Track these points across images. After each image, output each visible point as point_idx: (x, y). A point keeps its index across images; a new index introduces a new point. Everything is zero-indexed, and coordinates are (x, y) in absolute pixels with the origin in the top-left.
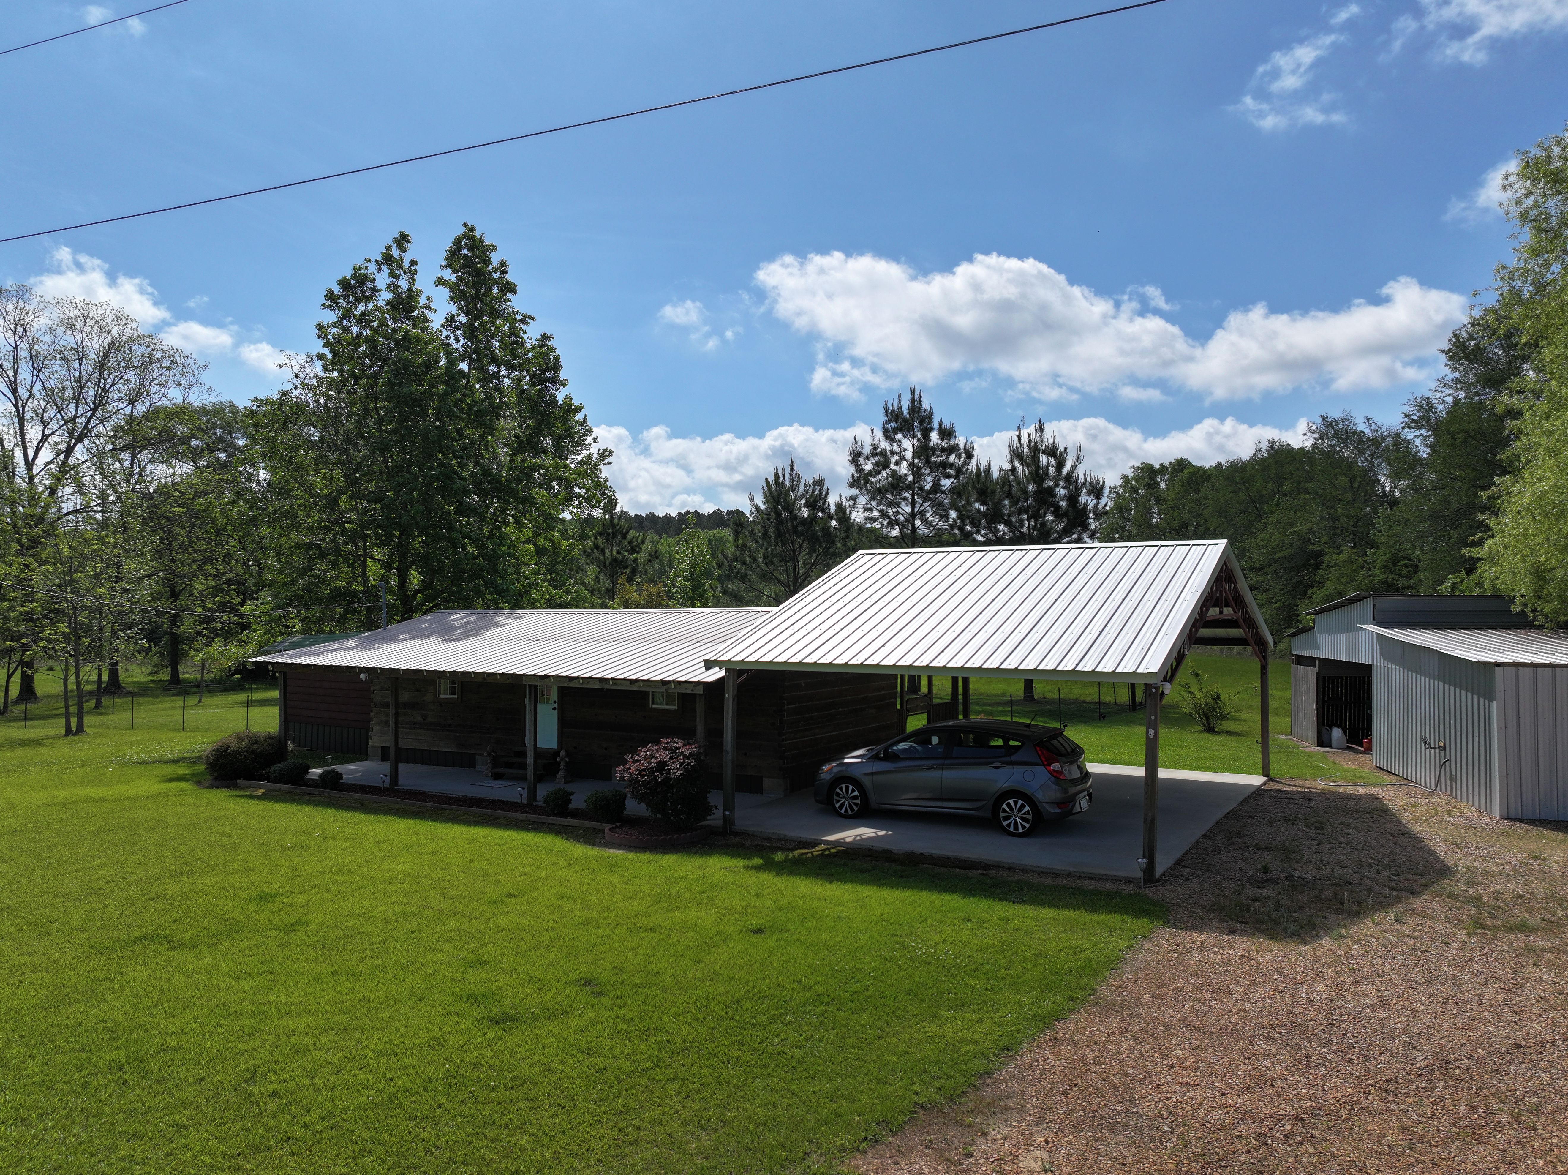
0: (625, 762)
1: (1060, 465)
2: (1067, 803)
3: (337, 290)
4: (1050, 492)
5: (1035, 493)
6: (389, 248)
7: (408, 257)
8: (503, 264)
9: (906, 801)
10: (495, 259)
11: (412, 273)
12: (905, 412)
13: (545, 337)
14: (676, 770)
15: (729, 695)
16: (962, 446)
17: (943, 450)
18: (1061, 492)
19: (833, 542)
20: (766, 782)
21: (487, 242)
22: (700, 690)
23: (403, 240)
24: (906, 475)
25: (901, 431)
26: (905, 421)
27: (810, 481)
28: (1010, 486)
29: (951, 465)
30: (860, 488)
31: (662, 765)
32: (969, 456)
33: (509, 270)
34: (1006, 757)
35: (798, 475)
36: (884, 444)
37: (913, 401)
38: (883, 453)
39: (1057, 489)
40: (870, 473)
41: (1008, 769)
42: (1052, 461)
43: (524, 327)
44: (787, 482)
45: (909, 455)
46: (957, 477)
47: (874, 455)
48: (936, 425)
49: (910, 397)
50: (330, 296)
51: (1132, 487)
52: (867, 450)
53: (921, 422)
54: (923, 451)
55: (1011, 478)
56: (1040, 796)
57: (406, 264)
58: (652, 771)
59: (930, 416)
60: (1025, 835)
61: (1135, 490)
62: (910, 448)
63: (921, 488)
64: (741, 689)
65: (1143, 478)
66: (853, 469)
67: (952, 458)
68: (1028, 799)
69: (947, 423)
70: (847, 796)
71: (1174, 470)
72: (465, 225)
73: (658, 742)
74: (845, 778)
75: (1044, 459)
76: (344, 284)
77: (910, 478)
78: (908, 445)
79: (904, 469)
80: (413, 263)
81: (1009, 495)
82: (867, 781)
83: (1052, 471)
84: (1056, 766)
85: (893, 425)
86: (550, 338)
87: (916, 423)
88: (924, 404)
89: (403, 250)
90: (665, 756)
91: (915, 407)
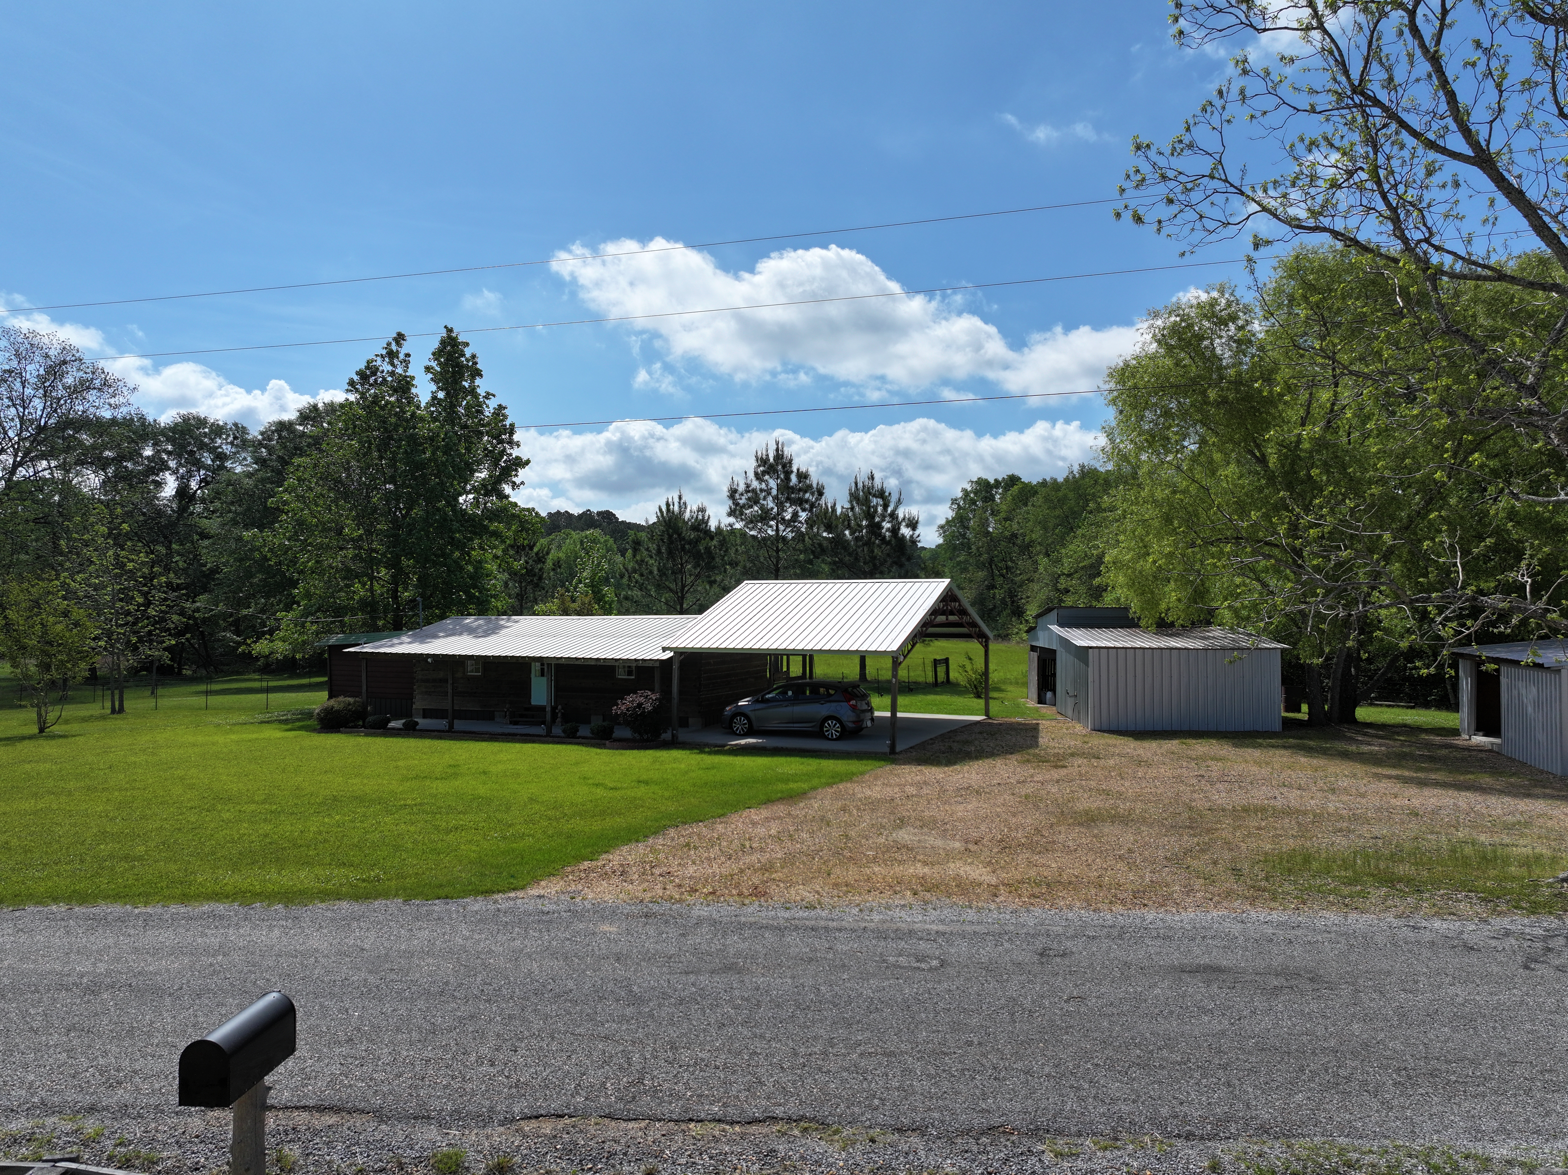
0: (617, 705)
1: (886, 506)
2: (859, 722)
3: (356, 378)
4: (879, 526)
5: (867, 526)
6: (389, 344)
7: (403, 352)
8: (474, 356)
9: (774, 725)
10: (468, 352)
11: (406, 363)
12: (771, 460)
13: (501, 407)
14: (648, 707)
15: (675, 667)
16: (815, 486)
17: (800, 490)
18: (887, 525)
19: (713, 558)
20: (691, 720)
21: (461, 339)
22: (657, 664)
23: (400, 338)
24: (772, 509)
25: (768, 473)
26: (771, 466)
27: (695, 508)
28: (849, 521)
29: (807, 501)
30: (736, 518)
31: (640, 705)
32: (821, 493)
33: (478, 360)
34: (828, 699)
35: (685, 504)
36: (755, 484)
37: (777, 450)
38: (754, 491)
39: (884, 524)
40: (743, 506)
41: (828, 704)
42: (881, 501)
43: (487, 402)
44: (676, 508)
45: (774, 492)
46: (811, 511)
47: (747, 491)
48: (795, 469)
49: (775, 447)
50: (352, 383)
51: (972, 499)
52: (742, 488)
53: (784, 466)
54: (785, 487)
55: (850, 514)
56: (844, 719)
57: (401, 356)
58: (635, 708)
59: (790, 462)
60: (838, 739)
61: (973, 502)
62: (775, 487)
63: (783, 519)
64: (682, 664)
65: (980, 491)
66: (730, 502)
67: (807, 495)
68: (839, 720)
69: (803, 469)
70: (740, 724)
71: (1006, 484)
72: (446, 327)
73: (635, 693)
74: (740, 713)
75: (874, 501)
76: (360, 373)
77: (775, 510)
78: (773, 484)
79: (770, 503)
80: (408, 355)
81: (849, 527)
82: (752, 715)
83: (880, 509)
84: (853, 702)
85: (762, 468)
86: (505, 408)
87: (780, 467)
88: (786, 453)
89: (398, 344)
90: (642, 700)
91: (779, 456)
